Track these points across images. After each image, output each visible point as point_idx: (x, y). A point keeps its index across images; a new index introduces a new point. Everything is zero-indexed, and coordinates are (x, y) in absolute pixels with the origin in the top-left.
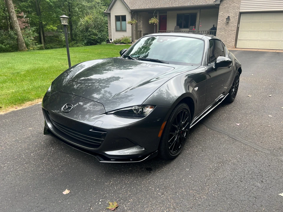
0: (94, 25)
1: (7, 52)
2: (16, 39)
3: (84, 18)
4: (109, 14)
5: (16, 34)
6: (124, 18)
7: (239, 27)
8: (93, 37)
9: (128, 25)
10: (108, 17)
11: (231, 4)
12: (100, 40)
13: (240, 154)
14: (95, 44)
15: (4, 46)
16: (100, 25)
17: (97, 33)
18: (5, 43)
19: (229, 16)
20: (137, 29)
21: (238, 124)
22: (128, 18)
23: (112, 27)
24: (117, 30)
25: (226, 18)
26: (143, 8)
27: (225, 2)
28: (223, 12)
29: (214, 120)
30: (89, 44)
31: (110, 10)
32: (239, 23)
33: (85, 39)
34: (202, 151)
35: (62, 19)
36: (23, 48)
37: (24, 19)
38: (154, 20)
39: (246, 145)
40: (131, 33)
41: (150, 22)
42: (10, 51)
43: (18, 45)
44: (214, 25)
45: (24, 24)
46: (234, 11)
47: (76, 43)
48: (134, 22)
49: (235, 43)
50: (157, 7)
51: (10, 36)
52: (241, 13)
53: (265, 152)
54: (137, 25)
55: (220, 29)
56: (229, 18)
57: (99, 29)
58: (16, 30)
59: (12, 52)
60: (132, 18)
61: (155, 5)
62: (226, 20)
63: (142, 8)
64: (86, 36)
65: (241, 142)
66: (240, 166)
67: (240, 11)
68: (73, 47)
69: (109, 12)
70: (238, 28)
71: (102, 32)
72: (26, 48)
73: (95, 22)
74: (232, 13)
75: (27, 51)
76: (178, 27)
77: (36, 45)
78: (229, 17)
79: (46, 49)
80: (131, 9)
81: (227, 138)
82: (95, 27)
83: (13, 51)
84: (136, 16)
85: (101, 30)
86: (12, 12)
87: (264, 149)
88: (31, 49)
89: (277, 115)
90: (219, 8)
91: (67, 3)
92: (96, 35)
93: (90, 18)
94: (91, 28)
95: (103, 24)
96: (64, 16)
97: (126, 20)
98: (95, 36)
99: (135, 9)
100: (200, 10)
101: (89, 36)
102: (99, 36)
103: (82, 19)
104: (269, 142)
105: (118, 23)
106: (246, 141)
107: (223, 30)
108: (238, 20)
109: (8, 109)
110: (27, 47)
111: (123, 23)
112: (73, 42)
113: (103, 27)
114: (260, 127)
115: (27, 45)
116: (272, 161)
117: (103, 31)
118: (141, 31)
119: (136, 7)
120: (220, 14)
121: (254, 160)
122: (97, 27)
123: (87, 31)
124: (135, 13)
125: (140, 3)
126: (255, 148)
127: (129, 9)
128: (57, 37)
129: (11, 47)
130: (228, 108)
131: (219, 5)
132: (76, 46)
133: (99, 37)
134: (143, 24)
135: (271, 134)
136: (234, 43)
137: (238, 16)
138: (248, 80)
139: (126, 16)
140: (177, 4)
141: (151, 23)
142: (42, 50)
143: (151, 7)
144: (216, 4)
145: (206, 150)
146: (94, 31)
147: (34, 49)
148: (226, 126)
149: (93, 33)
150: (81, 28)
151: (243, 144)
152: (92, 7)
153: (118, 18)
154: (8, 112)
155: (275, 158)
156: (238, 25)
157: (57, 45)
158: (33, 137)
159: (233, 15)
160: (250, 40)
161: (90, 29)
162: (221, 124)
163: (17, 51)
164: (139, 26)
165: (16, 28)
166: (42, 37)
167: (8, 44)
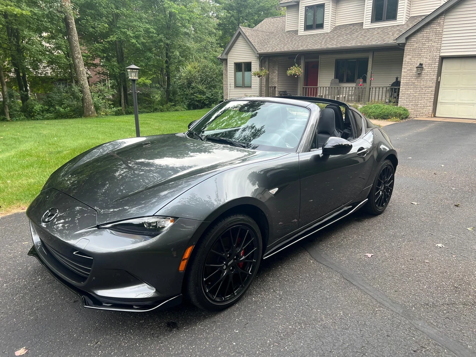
0: (201, 77)
1: (66, 118)
2: (81, 99)
3: (186, 67)
4: (225, 61)
5: (82, 91)
6: (248, 67)
7: (439, 82)
8: (197, 97)
9: (253, 77)
10: (224, 65)
11: (426, 42)
12: (210, 102)
13: (347, 309)
14: (201, 108)
15: (63, 109)
16: (211, 78)
17: (205, 90)
18: (64, 104)
19: (422, 62)
20: (268, 85)
21: (370, 255)
22: (255, 67)
23: (228, 80)
24: (236, 86)
25: (417, 66)
26: (279, 51)
27: (414, 39)
28: (411, 57)
29: (330, 244)
30: (192, 108)
31: (227, 54)
32: (439, 74)
33: (186, 99)
34: (281, 299)
35: (129, 70)
36: (90, 112)
37: (99, 69)
38: (296, 70)
39: (366, 293)
40: (258, 91)
41: (289, 72)
42: (71, 117)
43: (83, 107)
44: (397, 78)
45: (98, 76)
46: (430, 54)
47: (175, 105)
48: (262, 73)
49: (433, 109)
50: (301, 49)
51: (73, 94)
52: (443, 59)
53: (394, 310)
54: (268, 77)
55: (407, 84)
56: (421, 66)
57: (208, 83)
58: (82, 86)
59: (73, 118)
60: (261, 66)
61: (298, 45)
62: (416, 70)
63: (277, 51)
64: (187, 94)
65: (358, 288)
66: (333, 333)
67: (442, 54)
68: (169, 111)
69: (225, 58)
70: (438, 84)
71: (212, 89)
72: (95, 113)
73: (203, 73)
74: (426, 58)
75: (97, 117)
76: (337, 80)
77: (110, 108)
78: (421, 64)
79: (127, 114)
80: (259, 52)
81: (336, 278)
82: (202, 81)
83: (75, 117)
84: (267, 63)
85: (211, 86)
86: (77, 57)
87: (394, 305)
88: (103, 115)
89: (452, 241)
90: (404, 50)
91: (162, 44)
92: (203, 93)
93: (195, 67)
94: (196, 82)
95: (215, 76)
96: (133, 66)
97: (252, 69)
98: (201, 95)
99: (266, 51)
100: (373, 52)
101: (192, 94)
102: (208, 95)
103: (183, 69)
104: (411, 292)
105: (240, 74)
106: (368, 287)
107: (412, 87)
108: (437, 69)
109: (10, 210)
110: (97, 112)
111: (247, 73)
112: (169, 104)
113: (214, 81)
114: (408, 261)
115: (97, 108)
116: (398, 327)
117: (214, 87)
118: (275, 87)
119: (268, 49)
120: (406, 59)
121: (365, 324)
122: (205, 81)
123: (189, 87)
124: (265, 59)
125: (274, 42)
126: (379, 300)
127: (256, 52)
128: (148, 95)
129: (74, 111)
130: (367, 224)
131: (404, 45)
132: (174, 109)
133: (207, 97)
134: (278, 75)
135: (423, 276)
136: (431, 108)
137: (438, 63)
138: (429, 175)
139: (252, 64)
140: (335, 43)
141: (291, 75)
142: (121, 115)
143: (291, 49)
144: (399, 44)
145: (287, 298)
146: (200, 87)
147: (106, 115)
148: (345, 257)
149: (198, 91)
150: (179, 82)
151: (360, 292)
152: (201, 49)
153: (238, 67)
154: (8, 214)
155: (407, 322)
156: (437, 79)
157: (145, 108)
158: (22, 256)
159: (430, 62)
160: (460, 104)
161: (193, 85)
162: (340, 253)
163: (81, 117)
164: (272, 79)
165: (82, 82)
166: (123, 96)
167: (68, 106)
